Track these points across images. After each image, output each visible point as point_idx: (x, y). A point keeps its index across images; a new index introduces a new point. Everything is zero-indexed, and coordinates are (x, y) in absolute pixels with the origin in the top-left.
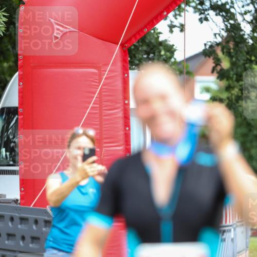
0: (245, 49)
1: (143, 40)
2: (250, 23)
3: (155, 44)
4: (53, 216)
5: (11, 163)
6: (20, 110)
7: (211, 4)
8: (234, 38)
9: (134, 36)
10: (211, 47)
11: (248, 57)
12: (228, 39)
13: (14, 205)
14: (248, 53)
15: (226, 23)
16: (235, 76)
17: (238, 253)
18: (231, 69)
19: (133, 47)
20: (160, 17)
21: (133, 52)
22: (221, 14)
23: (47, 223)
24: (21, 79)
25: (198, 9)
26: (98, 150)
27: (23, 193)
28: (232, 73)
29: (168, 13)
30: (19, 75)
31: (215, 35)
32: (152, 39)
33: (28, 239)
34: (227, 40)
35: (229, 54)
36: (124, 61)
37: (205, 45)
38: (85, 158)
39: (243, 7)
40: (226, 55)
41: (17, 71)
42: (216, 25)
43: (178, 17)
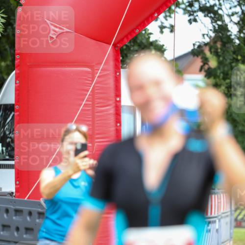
0: (232, 49)
1: (134, 40)
2: (237, 24)
3: (146, 44)
4: (47, 208)
5: (7, 157)
6: (17, 107)
7: (200, 6)
8: (221, 39)
9: (126, 36)
10: (199, 46)
11: (235, 56)
12: (216, 39)
13: (9, 197)
14: (234, 53)
15: (214, 24)
16: (222, 75)
17: (223, 243)
18: (219, 67)
19: (125, 47)
20: (151, 18)
21: (125, 52)
22: (209, 15)
23: (41, 215)
24: (17, 77)
25: (187, 10)
26: (90, 145)
27: (18, 186)
28: (219, 72)
29: (159, 15)
30: (16, 74)
31: (203, 35)
32: (143, 39)
33: (22, 230)
34: (214, 41)
35: (216, 54)
36: (116, 60)
37: (194, 45)
38: (77, 152)
39: (230, 8)
40: (214, 55)
41: (14, 70)
42: (205, 26)
43: (168, 18)
